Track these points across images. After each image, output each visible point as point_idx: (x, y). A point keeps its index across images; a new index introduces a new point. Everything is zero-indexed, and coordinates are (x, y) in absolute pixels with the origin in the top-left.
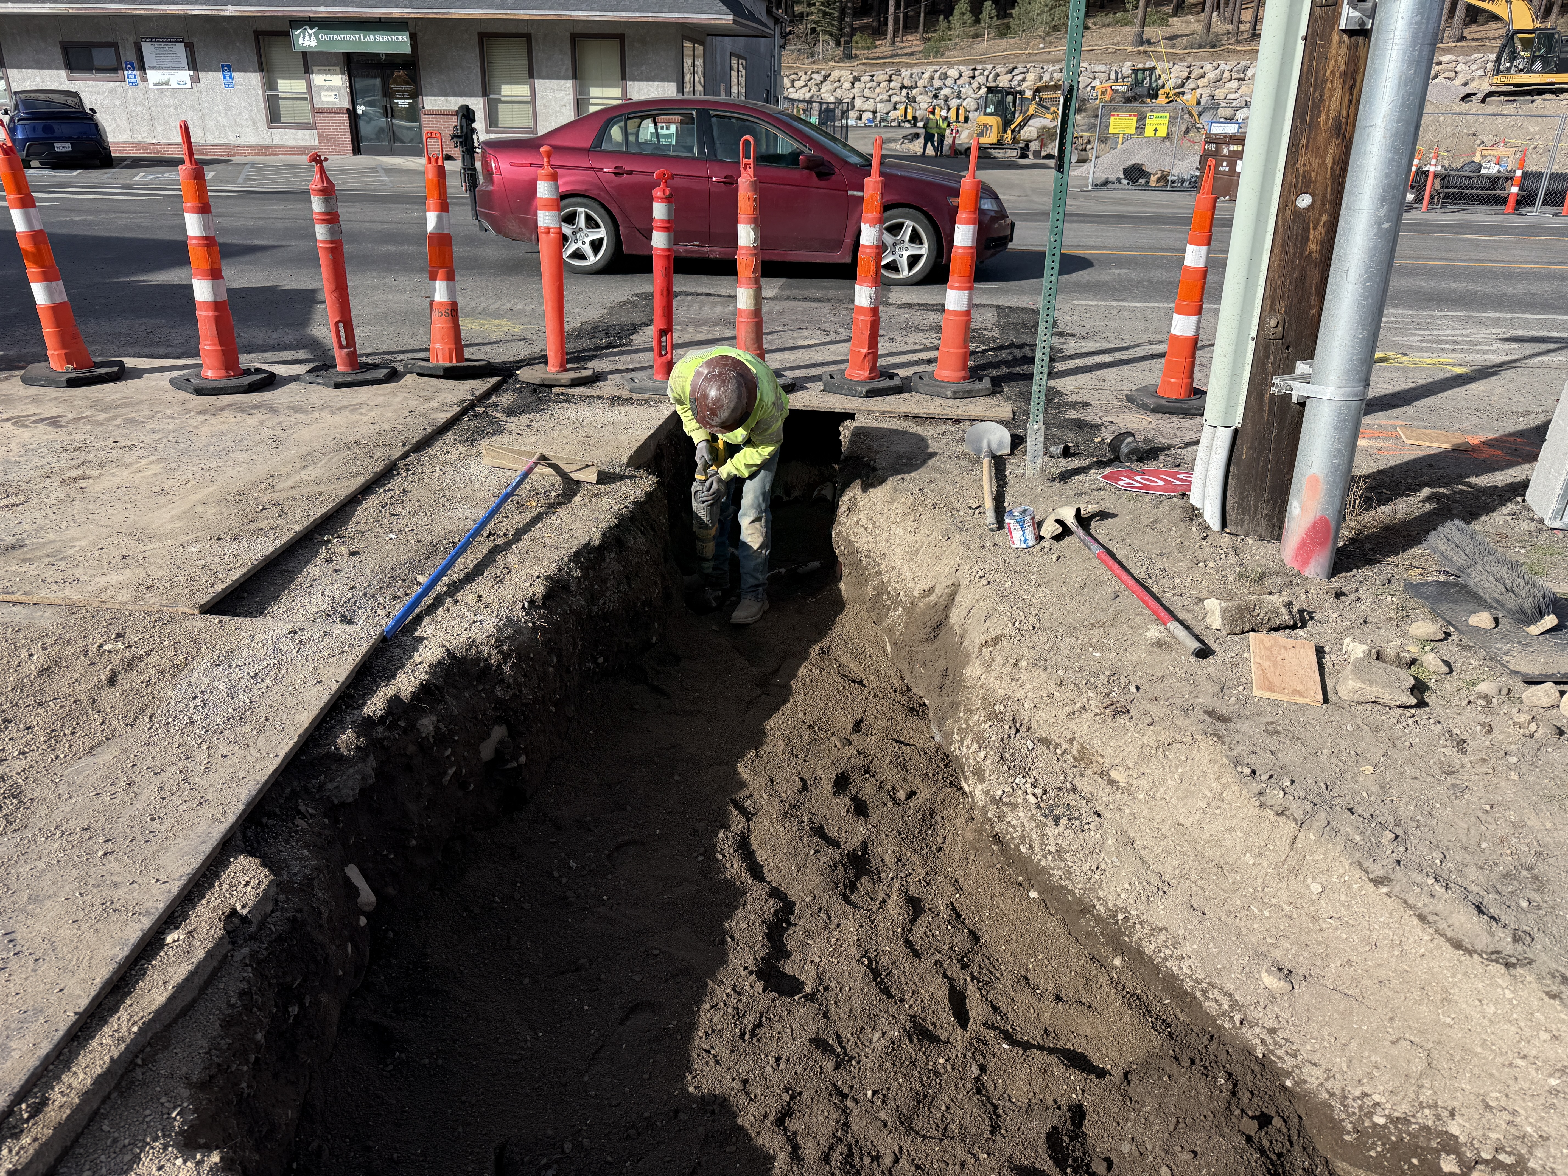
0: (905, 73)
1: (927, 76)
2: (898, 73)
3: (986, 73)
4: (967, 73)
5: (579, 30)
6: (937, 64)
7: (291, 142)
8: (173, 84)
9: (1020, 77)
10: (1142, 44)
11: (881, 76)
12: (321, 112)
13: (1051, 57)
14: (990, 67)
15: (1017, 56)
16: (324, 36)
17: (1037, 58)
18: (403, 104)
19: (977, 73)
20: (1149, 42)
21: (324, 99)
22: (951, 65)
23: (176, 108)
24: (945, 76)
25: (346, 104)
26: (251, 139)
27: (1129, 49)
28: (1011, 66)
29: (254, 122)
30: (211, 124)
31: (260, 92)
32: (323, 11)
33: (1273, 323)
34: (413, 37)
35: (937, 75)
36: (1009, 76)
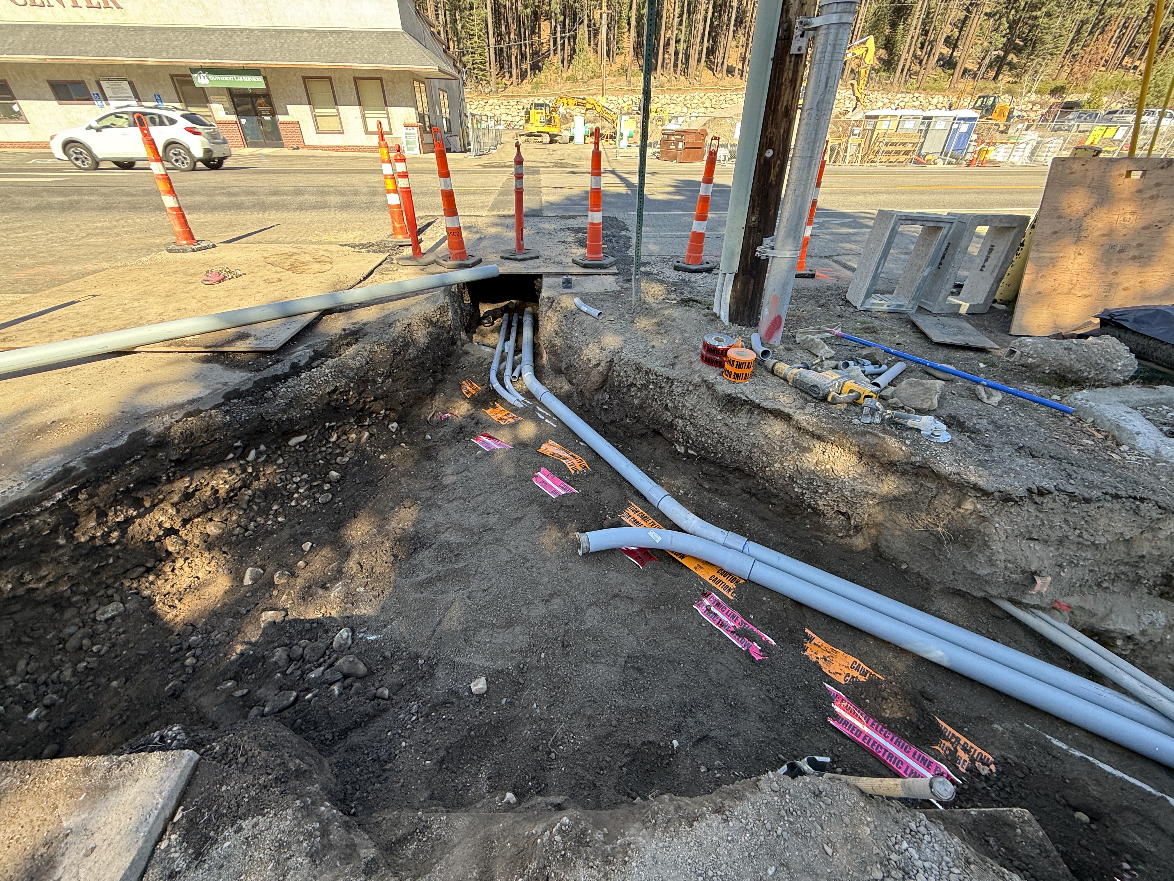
0: (524, 101)
2: (521, 101)
5: (357, 75)
16: (213, 77)
18: (267, 118)
21: (220, 116)
25: (234, 118)
32: (208, 62)
33: (754, 219)
34: (265, 78)
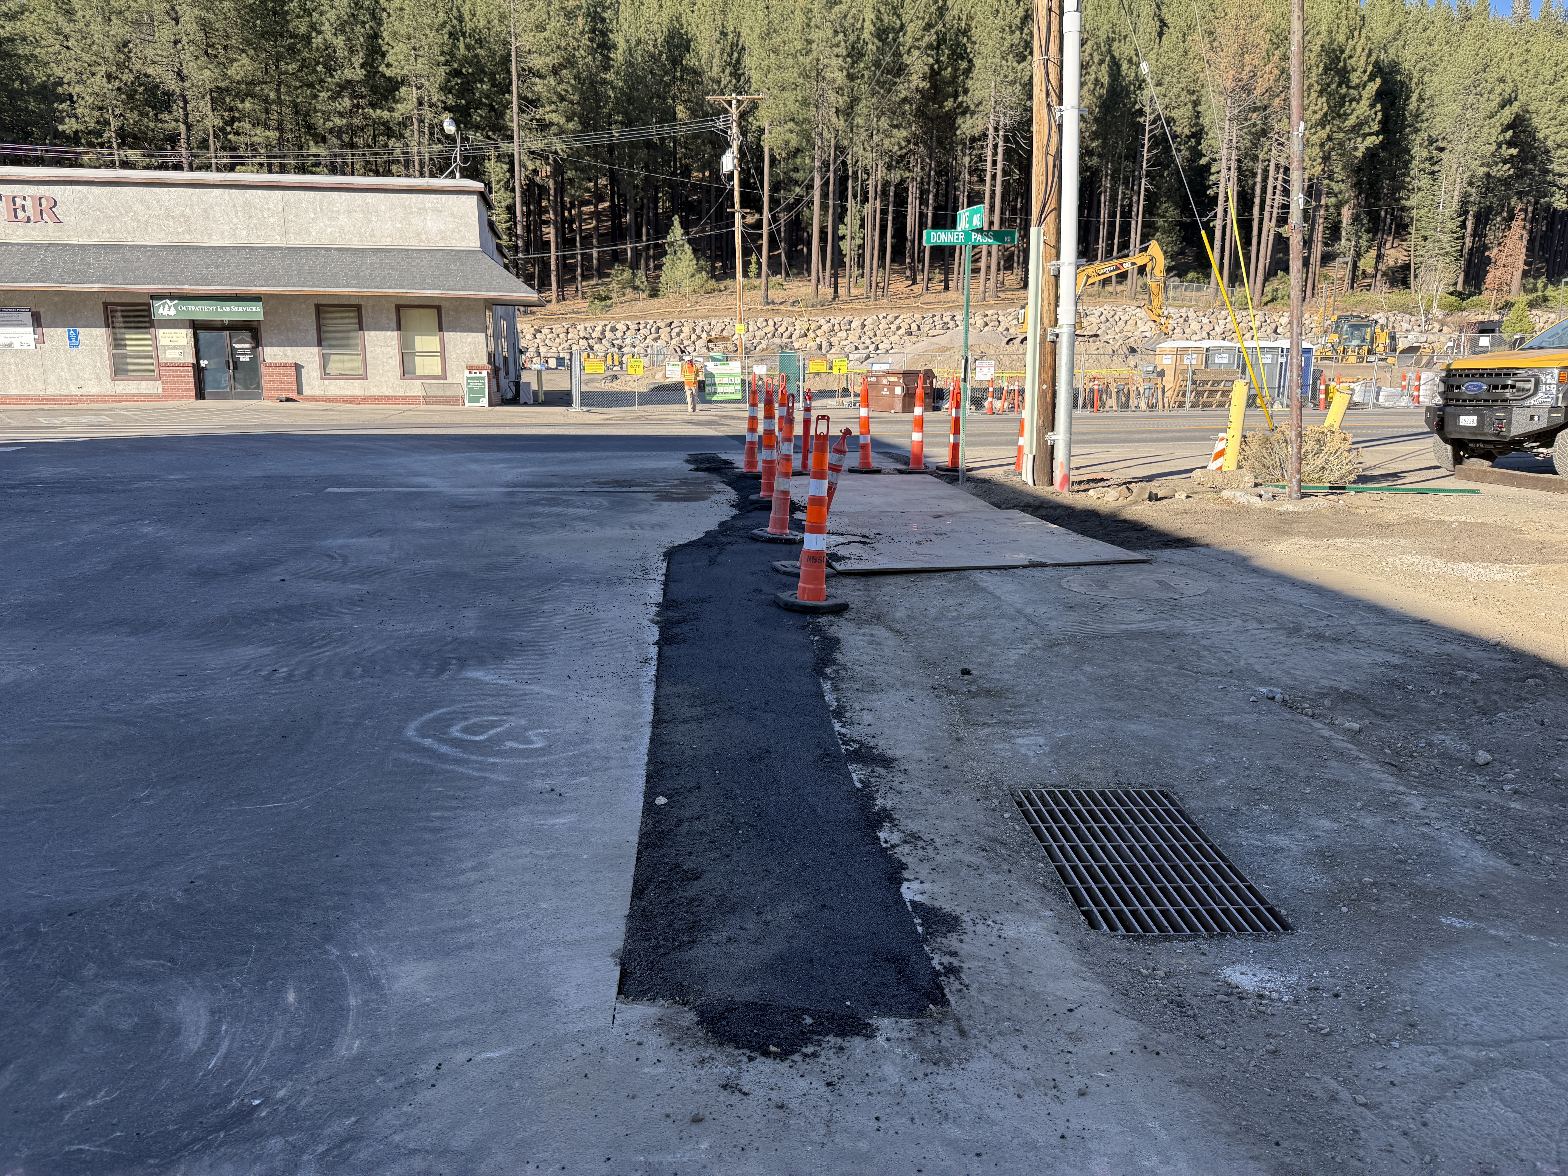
0: (580, 327)
1: (599, 329)
2: (574, 326)
3: (649, 327)
4: (633, 327)
5: (402, 302)
6: (605, 319)
7: (134, 391)
8: (17, 346)
9: (677, 330)
10: (768, 304)
11: (558, 328)
12: (166, 366)
13: (698, 313)
14: (651, 322)
15: (670, 313)
16: (183, 307)
17: (688, 314)
18: (245, 358)
19: (641, 327)
20: (773, 303)
21: (168, 356)
22: (618, 320)
23: (17, 365)
24: (614, 330)
25: (191, 359)
26: (92, 388)
27: (759, 307)
28: (669, 321)
29: (97, 377)
30: (52, 378)
31: (106, 351)
33: (1041, 421)
34: (266, 308)
35: (608, 328)
36: (668, 329)
